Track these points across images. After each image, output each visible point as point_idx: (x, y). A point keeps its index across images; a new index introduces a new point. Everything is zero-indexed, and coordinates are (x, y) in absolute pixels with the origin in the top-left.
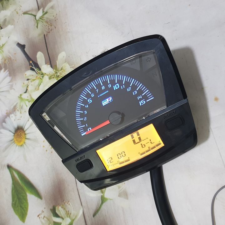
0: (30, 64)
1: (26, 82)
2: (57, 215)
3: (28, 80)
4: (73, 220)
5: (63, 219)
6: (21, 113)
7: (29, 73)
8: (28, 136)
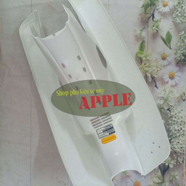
0: (154, 79)
1: (157, 74)
2: (157, 30)
3: (156, 74)
6: (162, 64)
7: (155, 76)
8: (161, 56)
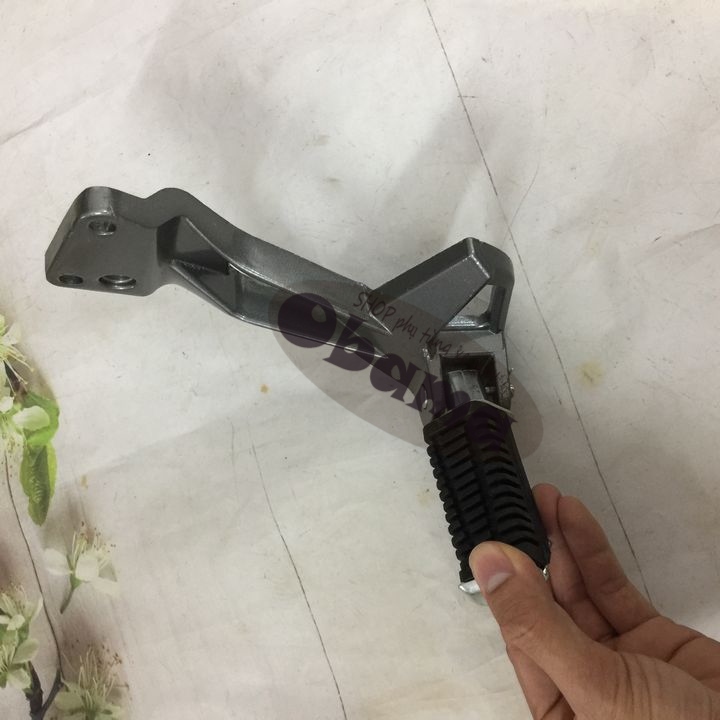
4: (30, 618)
5: (10, 617)
